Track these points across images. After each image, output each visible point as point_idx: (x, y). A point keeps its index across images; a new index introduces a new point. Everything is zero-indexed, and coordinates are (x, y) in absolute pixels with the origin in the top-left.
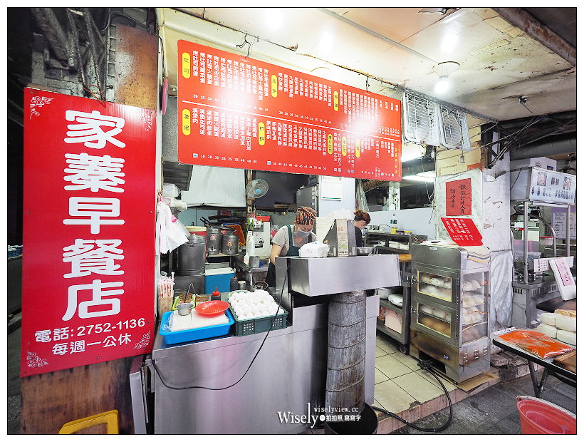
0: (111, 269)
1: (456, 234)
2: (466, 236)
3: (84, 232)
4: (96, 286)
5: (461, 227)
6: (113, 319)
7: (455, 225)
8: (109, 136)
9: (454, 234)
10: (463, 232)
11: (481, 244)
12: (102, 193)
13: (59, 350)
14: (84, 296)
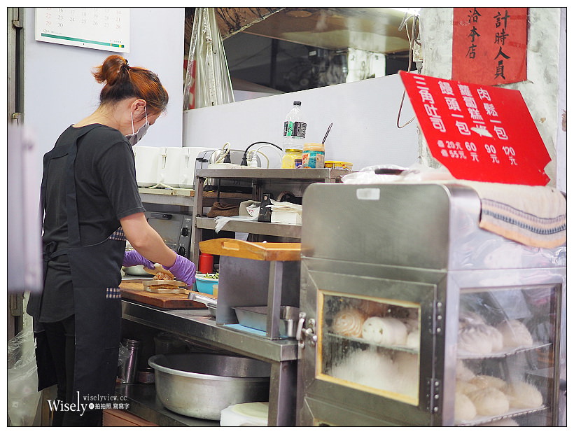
1: (453, 134)
2: (490, 149)
5: (475, 115)
7: (453, 104)
9: (444, 137)
10: (483, 131)
11: (543, 180)
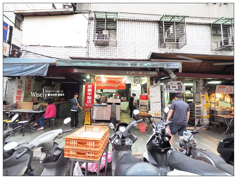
0: (91, 99)
3: (89, 95)
4: (89, 100)
6: (90, 104)
8: (91, 87)
12: (90, 92)
13: (86, 106)
14: (88, 101)
